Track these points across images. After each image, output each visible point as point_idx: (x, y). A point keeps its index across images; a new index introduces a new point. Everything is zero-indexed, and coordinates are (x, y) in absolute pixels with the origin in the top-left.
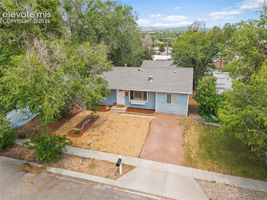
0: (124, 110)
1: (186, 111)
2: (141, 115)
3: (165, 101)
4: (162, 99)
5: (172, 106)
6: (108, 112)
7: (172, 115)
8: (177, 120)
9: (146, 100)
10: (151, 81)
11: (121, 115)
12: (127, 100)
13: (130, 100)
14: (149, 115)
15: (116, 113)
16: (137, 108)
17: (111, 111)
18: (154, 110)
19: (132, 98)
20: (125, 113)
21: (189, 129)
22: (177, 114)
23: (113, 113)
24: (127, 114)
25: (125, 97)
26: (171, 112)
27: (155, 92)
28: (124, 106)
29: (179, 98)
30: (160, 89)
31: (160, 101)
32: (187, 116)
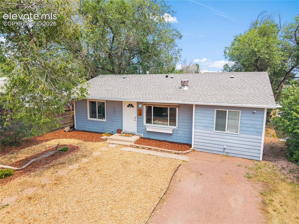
0: (131, 142)
1: (258, 148)
2: (161, 151)
3: (212, 125)
4: (206, 121)
5: (228, 137)
6: (101, 143)
7: (227, 155)
8: (238, 166)
9: (175, 125)
10: (186, 88)
11: (124, 149)
12: (139, 124)
13: (145, 124)
14: (178, 154)
15: (114, 146)
16: (157, 140)
17: (108, 141)
18: (190, 146)
19: (149, 121)
20: (131, 146)
21: (274, 191)
22: (238, 156)
23: (110, 146)
24: (135, 149)
25: (137, 118)
26: (226, 151)
27: (192, 105)
28: (134, 135)
29: (243, 118)
30: (201, 99)
31: (201, 124)
32: (261, 159)
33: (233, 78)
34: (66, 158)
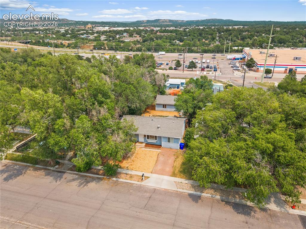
0: (144, 146)
1: (178, 147)
2: (153, 149)
3: (167, 141)
4: (165, 140)
5: (171, 144)
7: (171, 149)
8: (173, 152)
9: (157, 140)
10: (159, 129)
11: (142, 149)
12: (145, 139)
13: (147, 139)
14: (158, 149)
15: (139, 148)
16: (151, 144)
17: (136, 146)
18: (161, 146)
19: (148, 138)
20: (144, 148)
21: (178, 158)
22: (174, 148)
23: (137, 148)
24: (146, 149)
25: (144, 137)
26: (171, 147)
27: (161, 137)
28: (143, 143)
29: (174, 140)
30: (164, 135)
32: (179, 149)
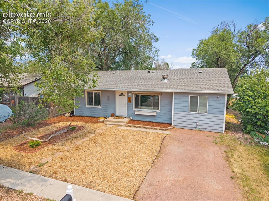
0: (124, 122)
1: (222, 124)
2: (149, 128)
3: (187, 108)
4: (182, 105)
5: (199, 116)
6: (100, 124)
7: (199, 130)
8: (208, 137)
9: (158, 109)
10: (166, 81)
11: (119, 128)
12: (129, 109)
13: (134, 109)
14: (162, 130)
15: (111, 126)
16: (144, 121)
17: (105, 123)
18: (171, 124)
19: (137, 106)
20: (124, 126)
22: (207, 130)
23: (108, 126)
24: (128, 127)
25: (128, 104)
26: (198, 127)
27: (172, 93)
28: (125, 118)
29: (210, 102)
30: (179, 88)
31: (179, 107)
32: (224, 132)
33: (201, 72)
34: (76, 134)
